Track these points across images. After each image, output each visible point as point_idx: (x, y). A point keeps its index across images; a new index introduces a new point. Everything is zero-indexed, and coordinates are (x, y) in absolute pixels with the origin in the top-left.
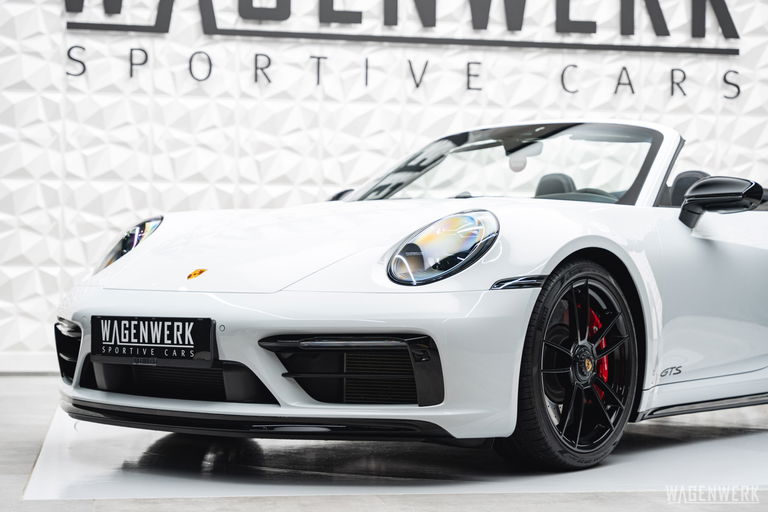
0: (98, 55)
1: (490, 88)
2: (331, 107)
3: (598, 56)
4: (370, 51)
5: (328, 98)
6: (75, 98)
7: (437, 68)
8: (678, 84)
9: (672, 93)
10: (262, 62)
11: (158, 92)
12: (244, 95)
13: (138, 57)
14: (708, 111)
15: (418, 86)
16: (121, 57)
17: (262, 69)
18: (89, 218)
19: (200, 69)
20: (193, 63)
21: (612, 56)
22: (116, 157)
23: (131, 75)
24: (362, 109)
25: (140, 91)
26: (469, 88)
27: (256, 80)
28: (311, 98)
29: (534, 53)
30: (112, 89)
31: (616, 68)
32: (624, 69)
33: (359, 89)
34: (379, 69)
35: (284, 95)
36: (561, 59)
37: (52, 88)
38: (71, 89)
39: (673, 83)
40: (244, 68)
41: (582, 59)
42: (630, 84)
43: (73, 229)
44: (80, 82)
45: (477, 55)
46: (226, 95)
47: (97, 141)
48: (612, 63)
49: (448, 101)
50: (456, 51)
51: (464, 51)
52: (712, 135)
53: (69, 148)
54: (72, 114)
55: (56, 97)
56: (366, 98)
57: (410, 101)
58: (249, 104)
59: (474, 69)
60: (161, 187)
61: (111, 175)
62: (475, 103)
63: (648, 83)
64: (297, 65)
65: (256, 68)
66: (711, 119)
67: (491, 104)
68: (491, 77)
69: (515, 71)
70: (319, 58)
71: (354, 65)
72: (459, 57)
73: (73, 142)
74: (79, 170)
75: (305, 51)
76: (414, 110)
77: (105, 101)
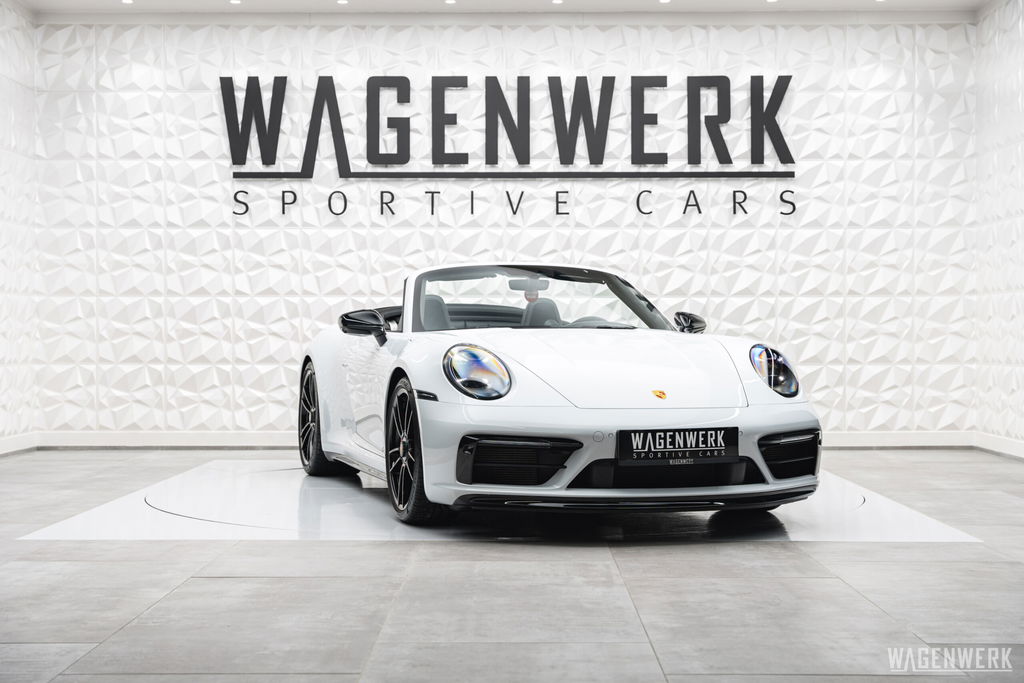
0: (259, 197)
1: (577, 212)
2: (445, 232)
3: (670, 182)
4: (475, 185)
5: (442, 225)
6: (242, 232)
7: (532, 197)
8: (739, 203)
9: (735, 213)
10: (387, 198)
11: (306, 225)
12: (374, 225)
13: (289, 198)
14: (768, 225)
15: (515, 213)
16: (276, 198)
17: (386, 204)
18: (254, 325)
19: (338, 205)
20: (332, 201)
21: (682, 181)
22: (274, 277)
23: (284, 213)
24: (469, 233)
25: (292, 224)
26: (558, 213)
27: (382, 213)
28: (428, 225)
29: (615, 181)
30: (269, 223)
31: (685, 192)
32: (692, 192)
33: (467, 216)
34: (484, 199)
35: (406, 224)
36: (637, 186)
37: (224, 225)
38: (238, 225)
39: (735, 202)
40: (373, 202)
41: (655, 186)
42: (697, 205)
43: (241, 334)
44: (244, 219)
45: (566, 185)
46: (360, 225)
47: (259, 265)
48: (682, 188)
49: (542, 224)
50: (547, 183)
51: (555, 183)
52: (772, 246)
53: (238, 271)
54: (240, 245)
55: (227, 232)
56: (473, 224)
57: (510, 225)
58: (377, 232)
59: (562, 197)
60: (309, 300)
61: (269, 292)
62: (564, 225)
63: (714, 203)
64: (416, 199)
65: (382, 203)
66: (771, 232)
67: (578, 225)
68: (578, 203)
69: (599, 197)
70: (433, 193)
71: (462, 197)
72: (550, 188)
73: (240, 266)
74: (246, 288)
75: (422, 187)
76: (513, 232)
77: (264, 233)
